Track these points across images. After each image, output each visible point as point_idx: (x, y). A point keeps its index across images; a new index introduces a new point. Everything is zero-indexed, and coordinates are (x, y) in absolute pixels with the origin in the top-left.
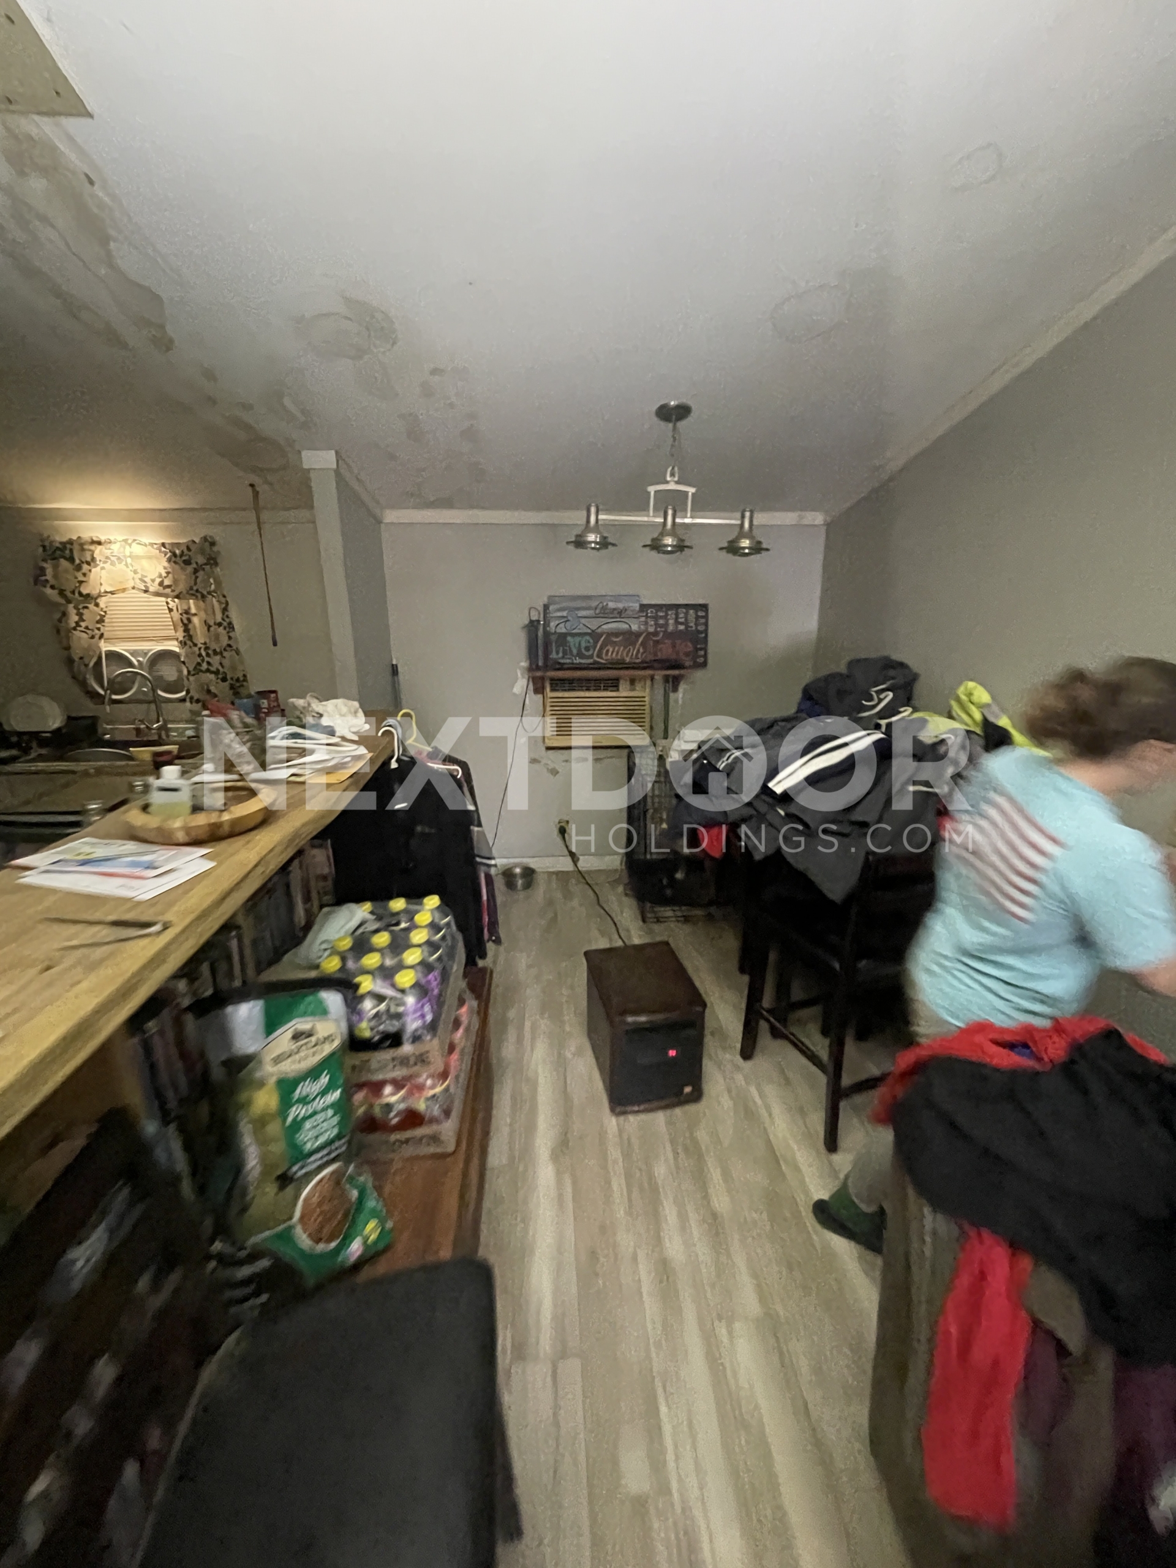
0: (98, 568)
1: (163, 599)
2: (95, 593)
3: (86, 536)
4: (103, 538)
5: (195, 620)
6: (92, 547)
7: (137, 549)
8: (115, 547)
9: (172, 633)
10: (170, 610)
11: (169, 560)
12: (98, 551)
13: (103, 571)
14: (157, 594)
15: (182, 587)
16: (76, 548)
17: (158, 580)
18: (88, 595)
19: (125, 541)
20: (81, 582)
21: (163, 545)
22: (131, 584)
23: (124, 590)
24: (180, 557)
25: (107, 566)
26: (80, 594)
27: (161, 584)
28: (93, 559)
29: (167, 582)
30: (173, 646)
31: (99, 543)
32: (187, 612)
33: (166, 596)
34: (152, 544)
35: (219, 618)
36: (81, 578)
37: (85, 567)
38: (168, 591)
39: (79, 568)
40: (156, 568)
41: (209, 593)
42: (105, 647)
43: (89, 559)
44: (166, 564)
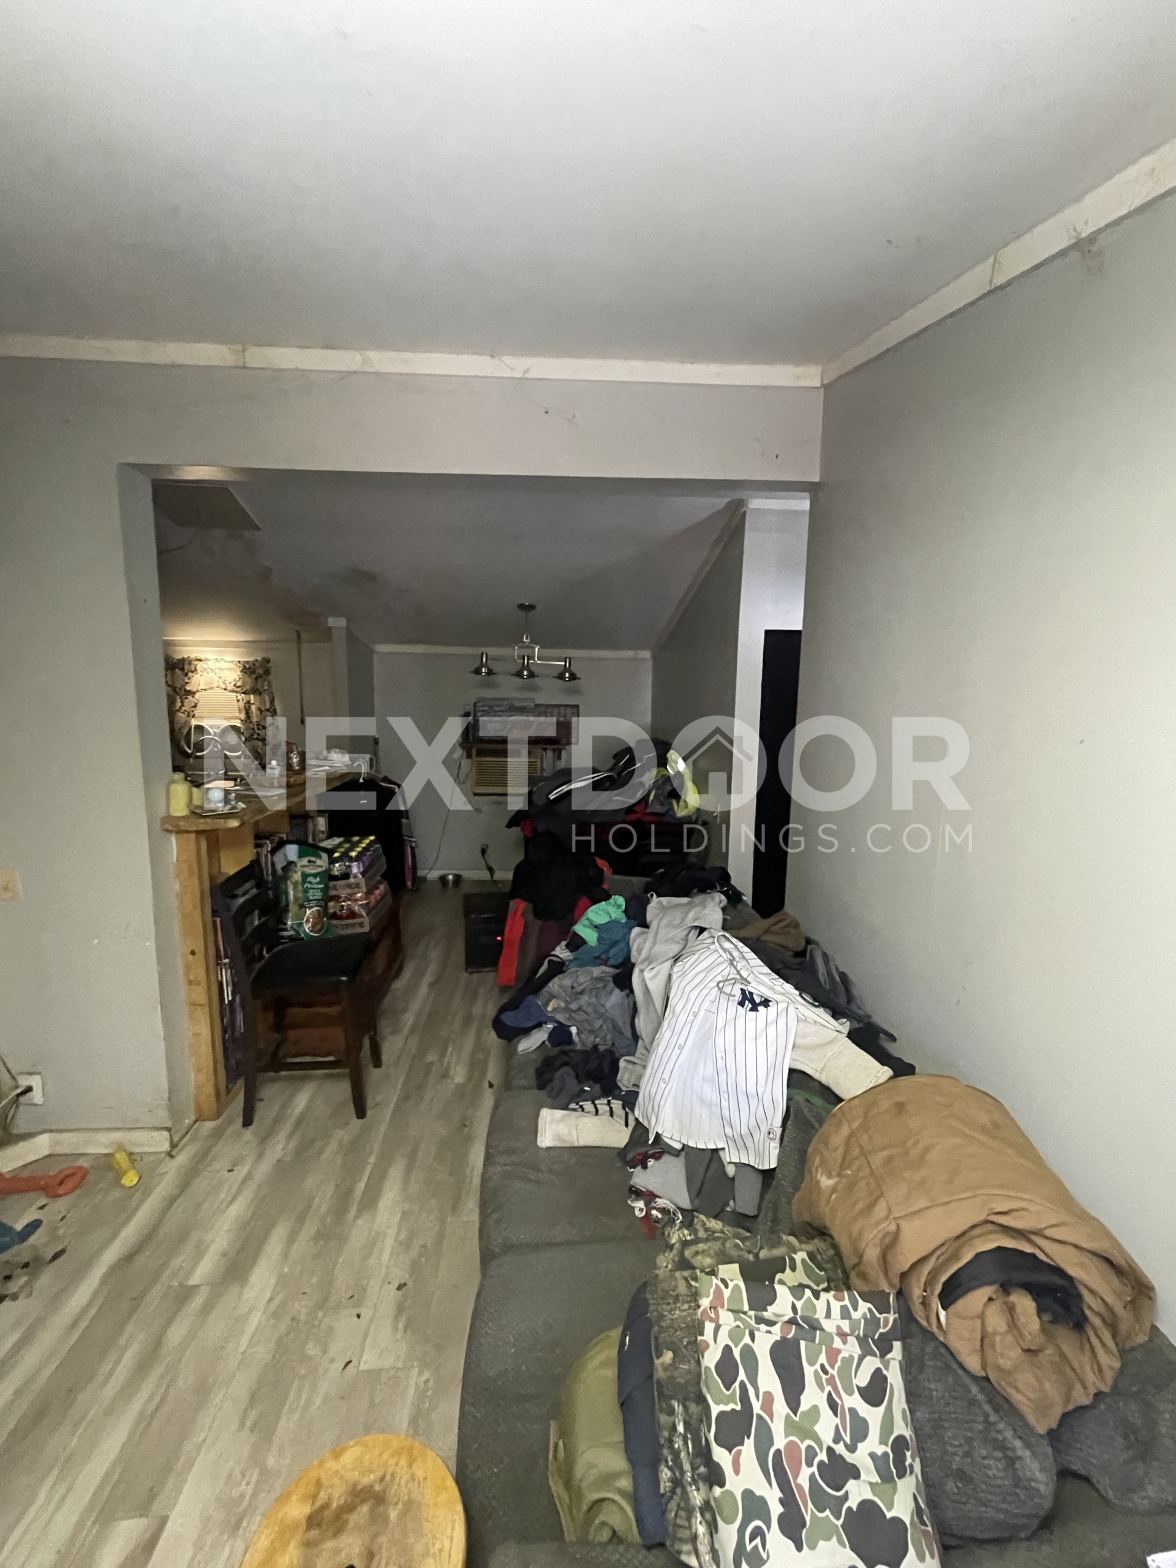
0: (198, 675)
1: (234, 694)
2: (194, 689)
3: (193, 656)
4: (202, 657)
5: (253, 708)
6: (196, 663)
7: (223, 665)
8: (211, 664)
9: (237, 714)
10: (238, 701)
11: (242, 671)
12: (199, 665)
13: (202, 678)
14: (233, 691)
15: (248, 687)
16: (186, 662)
17: (234, 683)
18: (190, 691)
19: (217, 659)
20: (187, 683)
21: (239, 662)
22: (216, 684)
23: (212, 688)
24: (248, 670)
25: (204, 674)
26: (185, 690)
27: (235, 685)
28: (196, 670)
29: (238, 684)
30: (238, 723)
31: (200, 660)
32: (249, 702)
33: (237, 692)
34: (232, 662)
35: (268, 706)
36: (187, 680)
37: (190, 674)
38: (239, 689)
39: (186, 675)
40: (233, 675)
41: (264, 691)
42: (194, 722)
43: (193, 669)
44: (240, 673)
